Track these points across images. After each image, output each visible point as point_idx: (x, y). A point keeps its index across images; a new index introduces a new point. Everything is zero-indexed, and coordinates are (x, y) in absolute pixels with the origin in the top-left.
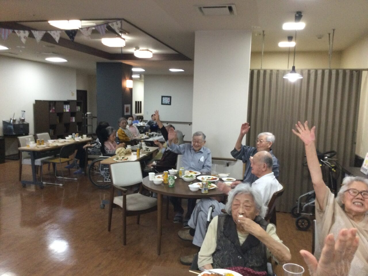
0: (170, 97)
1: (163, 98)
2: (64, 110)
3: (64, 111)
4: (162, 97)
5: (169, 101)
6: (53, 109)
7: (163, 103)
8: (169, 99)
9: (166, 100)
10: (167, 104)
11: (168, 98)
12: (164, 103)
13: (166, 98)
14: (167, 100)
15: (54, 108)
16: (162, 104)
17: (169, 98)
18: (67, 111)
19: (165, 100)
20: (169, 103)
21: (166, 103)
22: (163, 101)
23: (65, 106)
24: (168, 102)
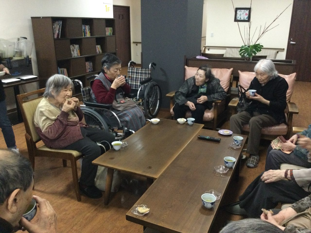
0: (249, 9)
3: (83, 36)
4: (237, 9)
5: (247, 16)
8: (247, 12)
9: (243, 14)
10: (244, 21)
11: (246, 10)
14: (245, 13)
16: (236, 20)
19: (240, 14)
21: (242, 19)
22: (238, 15)
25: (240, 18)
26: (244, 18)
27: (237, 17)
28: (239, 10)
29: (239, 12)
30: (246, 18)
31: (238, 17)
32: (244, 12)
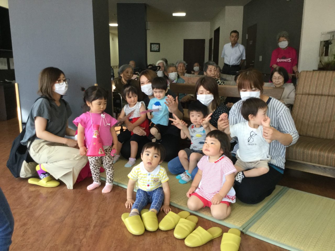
0: (159, 44)
1: (152, 45)
5: (158, 48)
7: (152, 50)
8: (158, 46)
9: (155, 47)
10: (156, 51)
11: (157, 45)
12: (153, 50)
13: (155, 45)
17: (158, 45)
19: (154, 47)
20: (158, 50)
21: (155, 50)
22: (152, 48)
24: (157, 49)
25: (154, 50)
26: (156, 50)
29: (153, 45)
30: (158, 49)
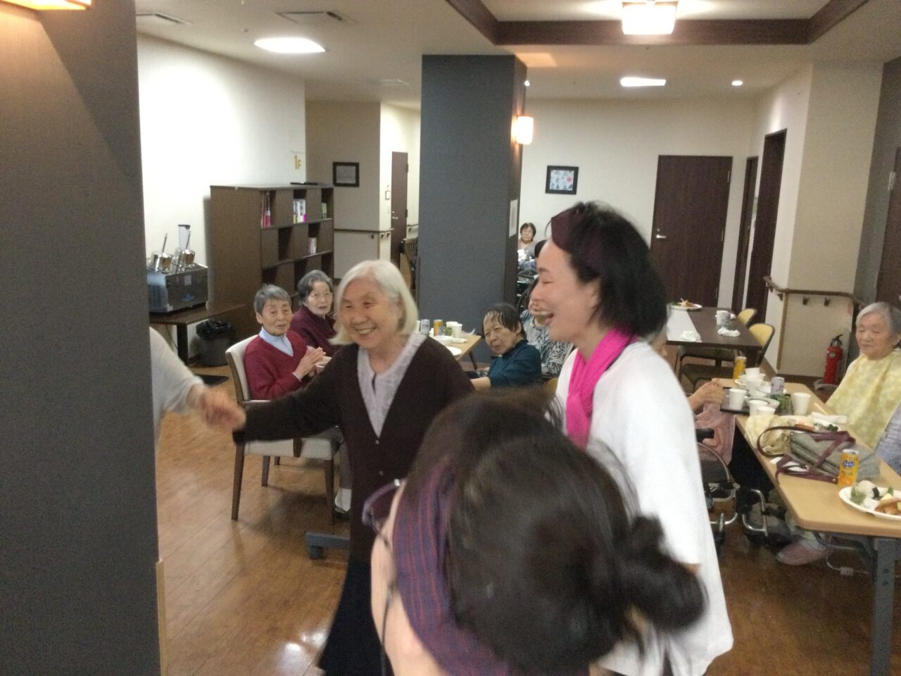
0: (576, 170)
1: (553, 173)
2: (295, 216)
3: (295, 222)
4: (550, 169)
5: (572, 182)
6: (267, 217)
7: (551, 188)
8: (571, 174)
9: (562, 178)
10: (564, 192)
11: (568, 172)
12: (555, 188)
13: (562, 172)
14: (566, 178)
15: (269, 213)
16: (548, 190)
17: (573, 172)
18: (301, 219)
19: (557, 180)
20: (571, 189)
21: (561, 188)
22: (553, 181)
23: (296, 205)
24: (568, 185)
25: (558, 187)
26: (565, 187)
27: (551, 184)
28: (555, 171)
29: (556, 173)
30: (570, 187)
31: (553, 185)
32: (565, 174)
